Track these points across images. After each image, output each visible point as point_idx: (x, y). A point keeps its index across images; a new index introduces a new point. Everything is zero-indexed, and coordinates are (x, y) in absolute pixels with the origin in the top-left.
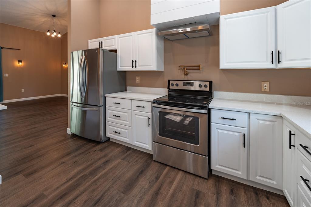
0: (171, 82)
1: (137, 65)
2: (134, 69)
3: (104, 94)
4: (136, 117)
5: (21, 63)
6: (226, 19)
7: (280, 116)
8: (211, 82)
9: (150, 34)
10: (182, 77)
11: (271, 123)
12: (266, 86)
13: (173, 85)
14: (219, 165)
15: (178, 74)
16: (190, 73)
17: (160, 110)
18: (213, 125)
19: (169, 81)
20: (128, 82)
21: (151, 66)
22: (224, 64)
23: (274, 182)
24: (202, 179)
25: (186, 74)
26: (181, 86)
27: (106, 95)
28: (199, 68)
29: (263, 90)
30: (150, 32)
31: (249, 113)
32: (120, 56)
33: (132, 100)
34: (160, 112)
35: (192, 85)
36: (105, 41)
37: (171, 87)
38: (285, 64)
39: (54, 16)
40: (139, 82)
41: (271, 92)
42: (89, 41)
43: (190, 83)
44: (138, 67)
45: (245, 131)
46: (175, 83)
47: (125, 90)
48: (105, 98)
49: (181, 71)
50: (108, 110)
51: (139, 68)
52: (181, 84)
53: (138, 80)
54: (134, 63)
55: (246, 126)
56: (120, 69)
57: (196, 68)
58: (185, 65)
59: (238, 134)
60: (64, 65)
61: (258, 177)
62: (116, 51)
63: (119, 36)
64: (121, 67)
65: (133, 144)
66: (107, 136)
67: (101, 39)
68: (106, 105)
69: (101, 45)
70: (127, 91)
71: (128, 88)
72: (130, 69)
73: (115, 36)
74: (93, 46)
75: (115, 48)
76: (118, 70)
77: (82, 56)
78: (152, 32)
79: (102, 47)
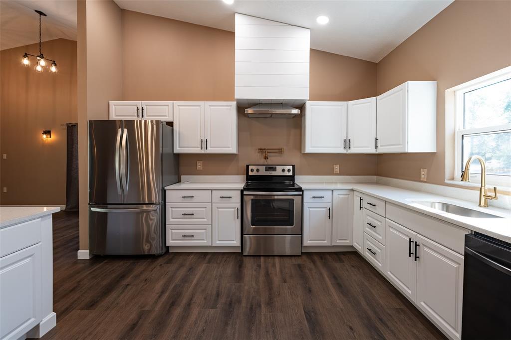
0: (250, 167)
1: (208, 146)
2: (203, 151)
3: (164, 186)
4: (218, 211)
6: (311, 105)
7: (352, 190)
8: (293, 166)
9: (229, 107)
10: (262, 161)
11: (347, 196)
12: (337, 168)
13: (252, 170)
14: (310, 240)
15: (257, 157)
16: (270, 156)
17: (252, 197)
18: (305, 205)
19: (248, 166)
20: (182, 169)
21: (229, 147)
22: (309, 148)
23: (348, 241)
24: (296, 257)
25: (266, 158)
26: (263, 172)
27: (166, 188)
28: (280, 151)
29: (335, 172)
30: (229, 105)
31: (333, 190)
32: (179, 133)
33: (212, 190)
34: (252, 200)
35: (274, 169)
36: (148, 107)
37: (250, 173)
38: (354, 150)
40: (201, 169)
41: (340, 174)
42: (112, 103)
43: (272, 168)
44: (209, 148)
45: (329, 205)
46: (255, 168)
48: (164, 192)
49: (260, 154)
50: (170, 209)
51: (211, 150)
52: (262, 168)
53: (200, 165)
54: (204, 143)
55: (330, 201)
56: (177, 150)
57: (277, 151)
58: (266, 147)
59: (325, 209)
61: (338, 241)
62: (171, 124)
63: (176, 103)
64: (180, 147)
65: (213, 245)
66: (167, 245)
67: (140, 104)
68: (167, 201)
69: (140, 112)
70: (181, 181)
71: (183, 177)
72: (198, 150)
73: (170, 103)
74: (119, 110)
75: (169, 119)
76: (175, 152)
77: (120, 130)
78: (231, 106)
79: (143, 116)
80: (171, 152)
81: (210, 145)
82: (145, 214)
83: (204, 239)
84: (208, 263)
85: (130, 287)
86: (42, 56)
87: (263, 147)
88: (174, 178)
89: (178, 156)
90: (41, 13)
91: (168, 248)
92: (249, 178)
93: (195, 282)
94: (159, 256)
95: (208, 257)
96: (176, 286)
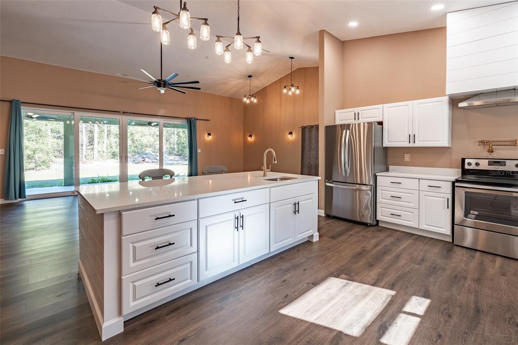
0: (467, 161)
1: (416, 140)
2: (411, 145)
3: (375, 172)
4: (426, 198)
5: (210, 137)
9: (440, 103)
10: (486, 154)
13: (469, 164)
15: (477, 150)
19: (463, 160)
20: (390, 160)
21: (440, 141)
25: (490, 151)
26: (485, 166)
27: (377, 174)
30: (439, 100)
32: (388, 130)
33: (419, 179)
34: (466, 193)
35: (503, 164)
36: (363, 112)
37: (467, 167)
39: (250, 76)
40: (409, 161)
42: (337, 112)
43: (500, 162)
44: (416, 142)
46: (473, 162)
47: (387, 170)
48: (376, 177)
50: (380, 191)
51: (418, 144)
52: (484, 163)
53: (407, 157)
54: (412, 138)
56: (386, 144)
57: (508, 143)
58: (490, 139)
60: (249, 138)
62: (381, 123)
63: (385, 106)
64: (388, 142)
65: (420, 228)
66: (377, 219)
67: (356, 110)
68: (377, 185)
69: (357, 116)
70: (388, 171)
71: (390, 167)
72: (406, 144)
73: (380, 106)
74: (343, 117)
75: (380, 120)
76: (384, 146)
77: (344, 131)
78: (441, 101)
79: (358, 119)
80: (381, 145)
81: (418, 138)
82: (358, 192)
83: (411, 220)
84: (414, 240)
85: (352, 237)
86: (292, 85)
87: (485, 139)
88: (383, 167)
89: (386, 149)
90: (292, 58)
91: (378, 221)
92: (465, 172)
93: (402, 247)
94: (371, 226)
95: (414, 237)
96: (386, 246)
